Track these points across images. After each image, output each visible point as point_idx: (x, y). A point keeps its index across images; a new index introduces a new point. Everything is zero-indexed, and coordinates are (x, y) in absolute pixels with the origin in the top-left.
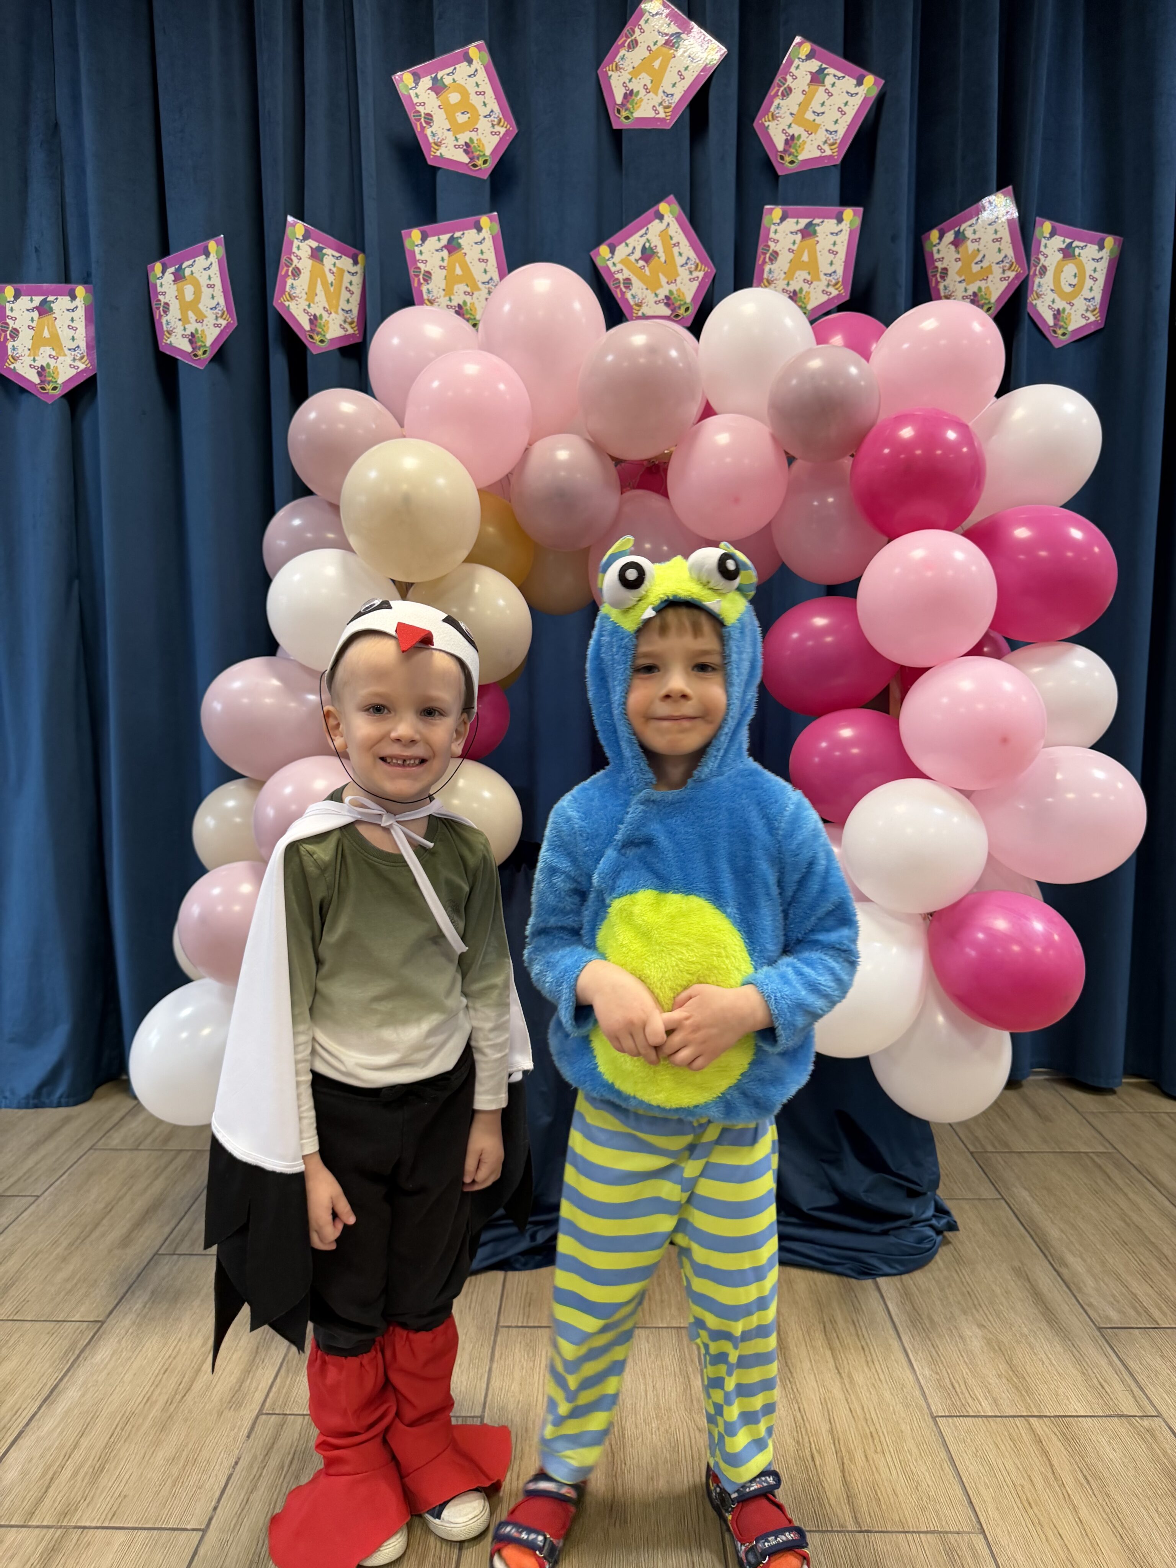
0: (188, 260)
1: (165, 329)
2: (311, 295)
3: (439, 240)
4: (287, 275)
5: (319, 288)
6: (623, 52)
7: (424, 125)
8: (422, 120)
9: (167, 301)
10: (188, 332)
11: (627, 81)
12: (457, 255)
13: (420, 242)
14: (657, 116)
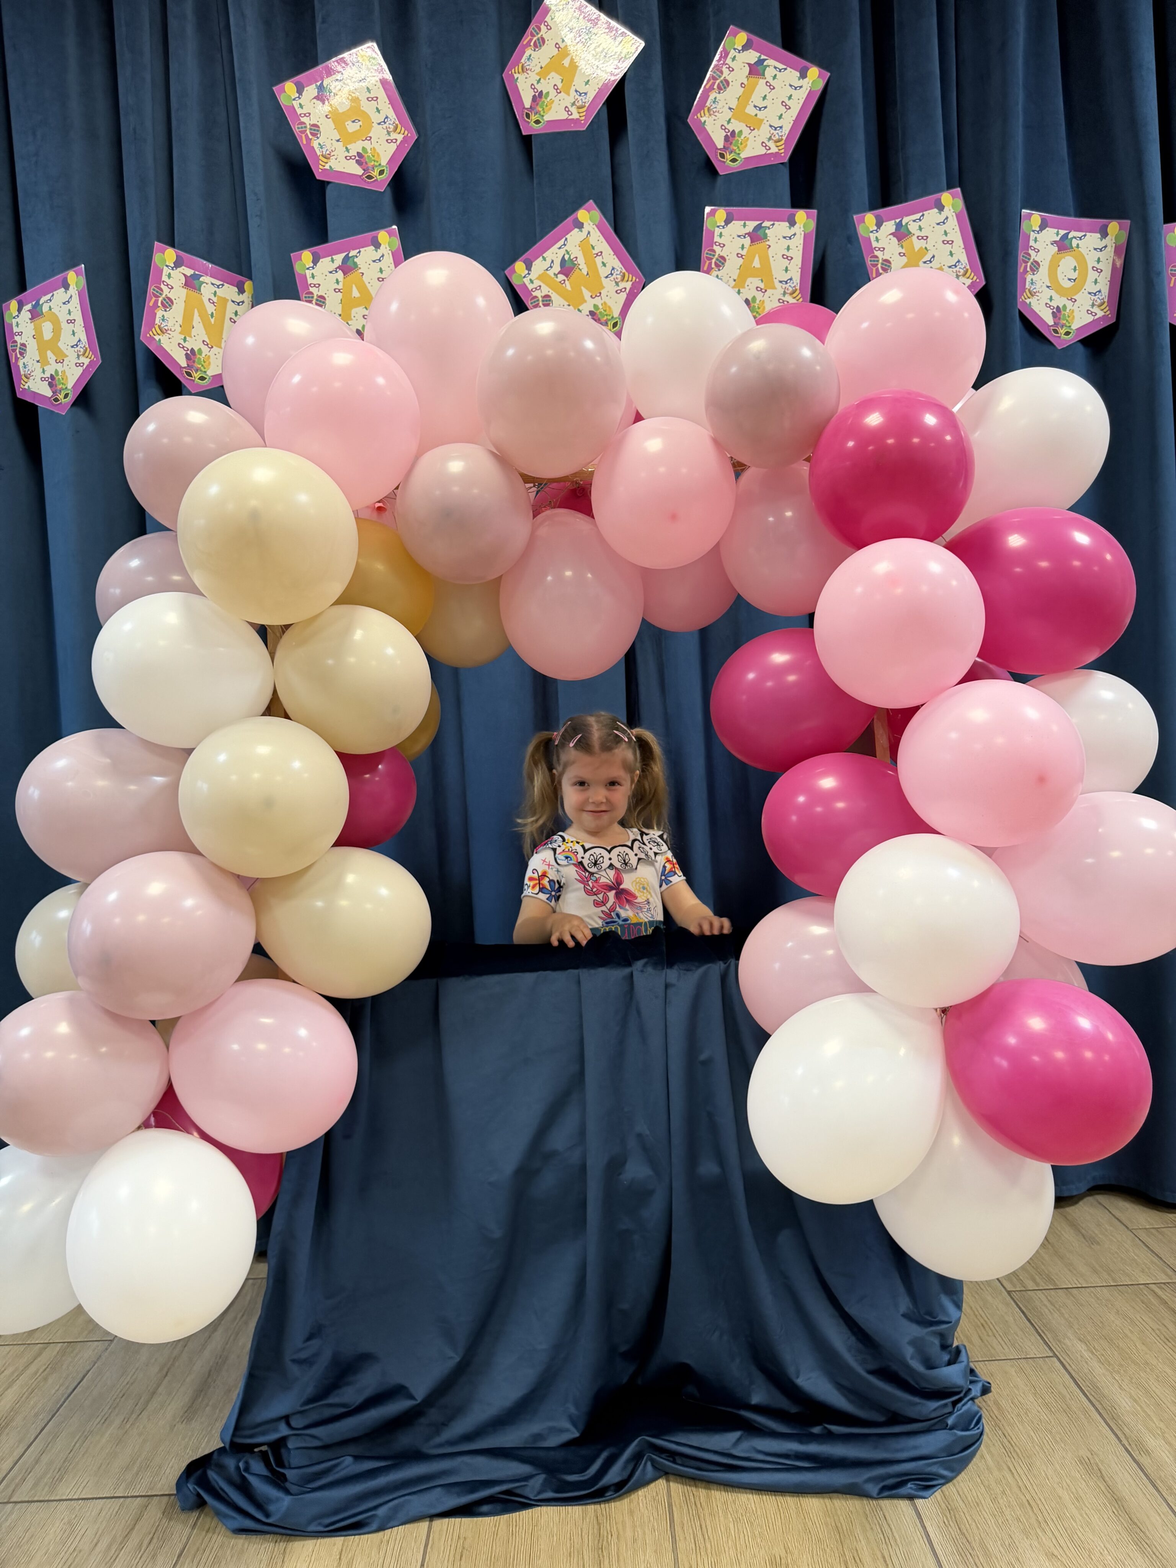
0: (45, 295)
1: (22, 373)
2: (187, 328)
3: (333, 261)
4: (155, 305)
5: (197, 318)
6: (529, 52)
7: (310, 137)
8: (308, 132)
9: (23, 341)
10: (48, 375)
11: (535, 83)
12: (352, 276)
13: (312, 265)
14: (570, 117)
